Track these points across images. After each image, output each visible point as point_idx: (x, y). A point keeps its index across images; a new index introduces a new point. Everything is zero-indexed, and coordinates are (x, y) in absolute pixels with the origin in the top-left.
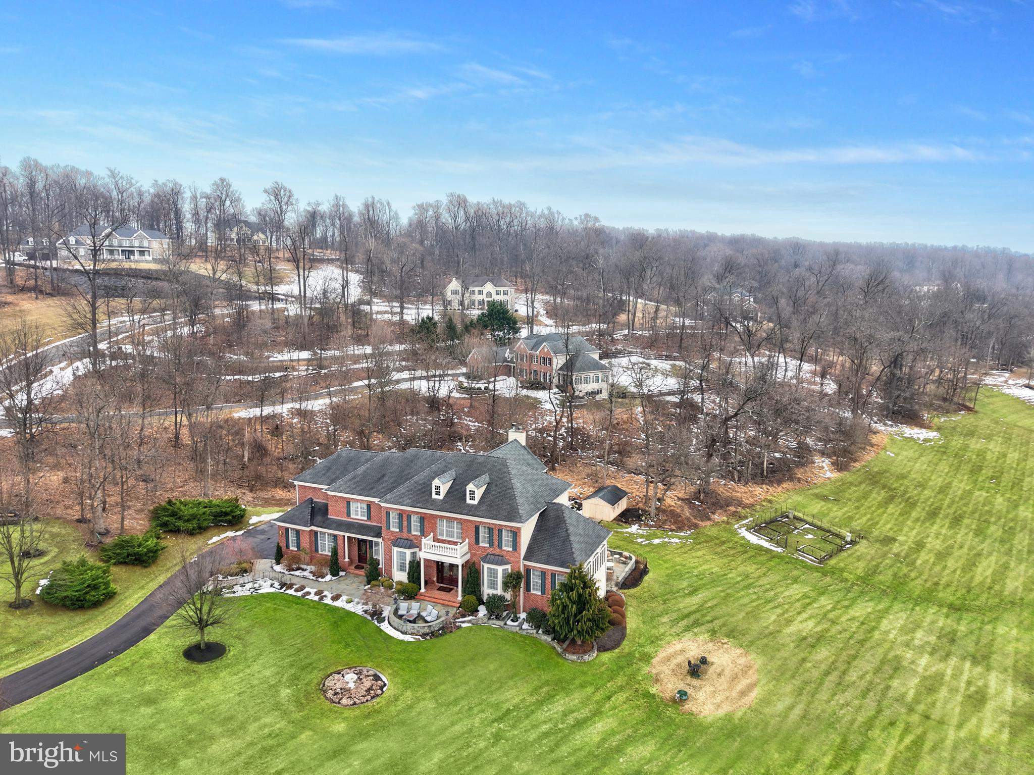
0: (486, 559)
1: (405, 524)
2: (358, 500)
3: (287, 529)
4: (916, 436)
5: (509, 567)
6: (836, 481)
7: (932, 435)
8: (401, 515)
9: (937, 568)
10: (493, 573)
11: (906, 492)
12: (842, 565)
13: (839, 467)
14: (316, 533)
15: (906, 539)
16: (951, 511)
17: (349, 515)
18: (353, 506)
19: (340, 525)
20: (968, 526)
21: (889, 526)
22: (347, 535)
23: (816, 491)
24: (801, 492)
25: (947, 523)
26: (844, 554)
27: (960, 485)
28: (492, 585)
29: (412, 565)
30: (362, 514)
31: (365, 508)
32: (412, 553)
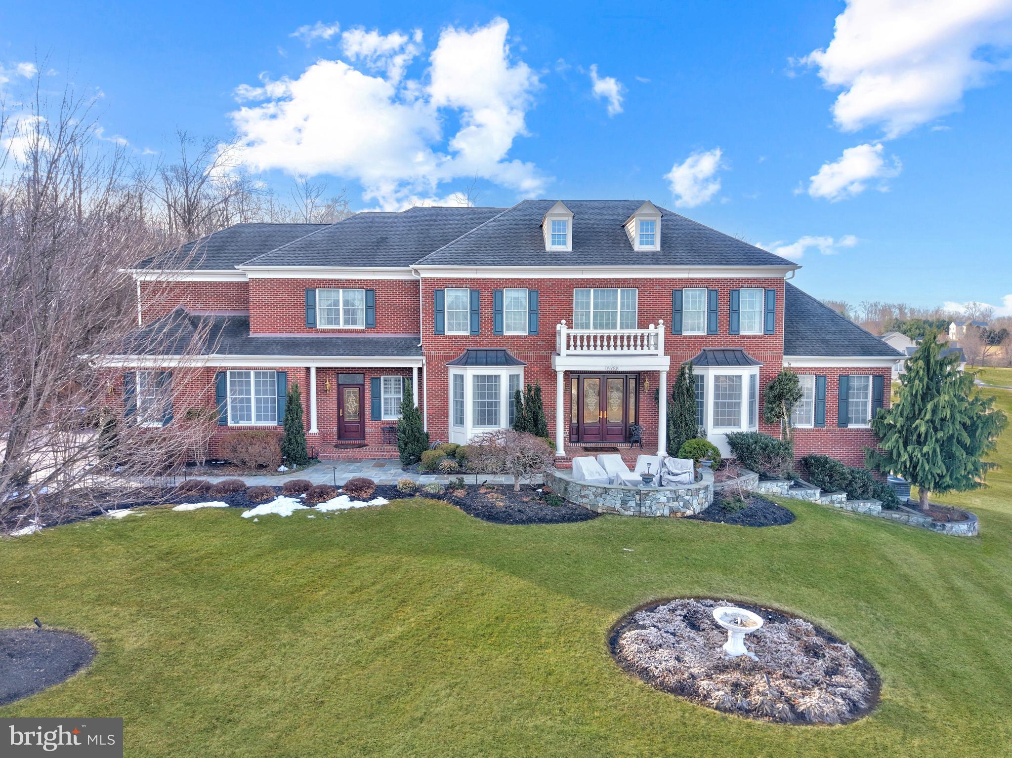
1: (487, 310)
2: (338, 282)
3: (129, 375)
5: (756, 369)
10: (727, 385)
17: (311, 325)
18: (321, 299)
19: (293, 347)
22: (313, 364)
28: (728, 413)
29: (515, 397)
30: (351, 317)
31: (358, 298)
32: (513, 378)
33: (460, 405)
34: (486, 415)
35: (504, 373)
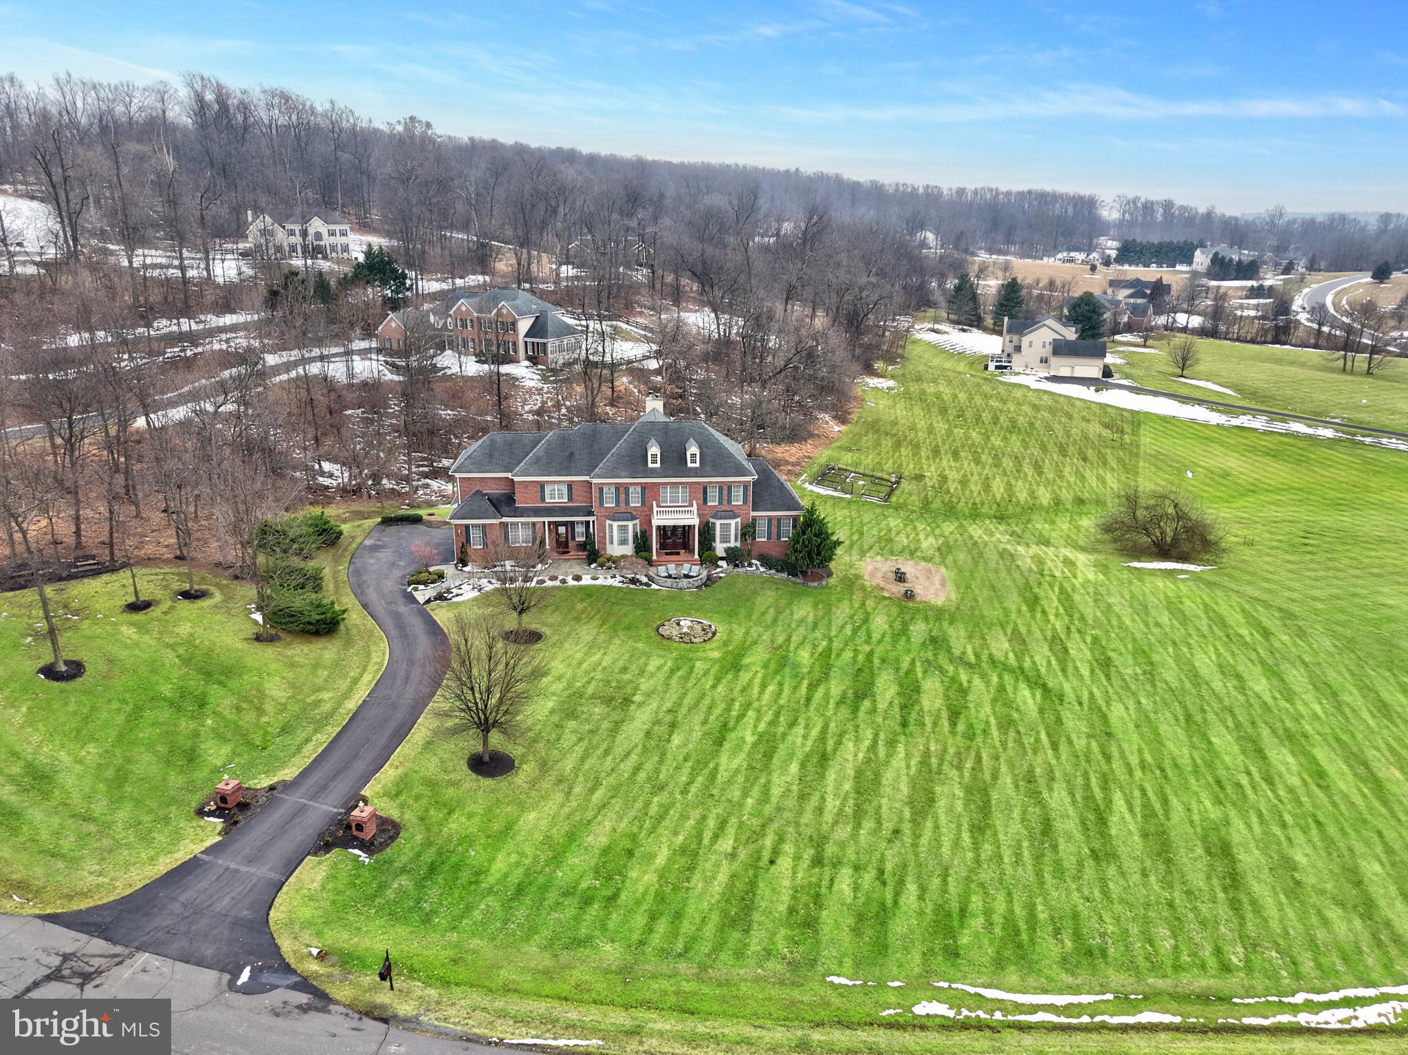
0: (715, 517)
1: (623, 496)
2: (554, 482)
3: (467, 527)
4: (879, 386)
5: (739, 520)
6: (847, 433)
7: (891, 383)
8: (618, 487)
9: (967, 493)
10: (726, 528)
11: (906, 437)
12: (901, 501)
13: (843, 420)
14: (505, 525)
15: (931, 473)
16: (947, 447)
17: (543, 499)
18: (547, 489)
19: (537, 512)
20: (966, 458)
21: (911, 466)
22: (546, 520)
23: (839, 444)
24: (826, 446)
25: (949, 456)
26: (897, 492)
27: (941, 426)
28: (725, 539)
29: (635, 536)
30: (560, 496)
31: (565, 489)
32: (634, 525)
33: (612, 537)
34: (623, 542)
35: (630, 524)
